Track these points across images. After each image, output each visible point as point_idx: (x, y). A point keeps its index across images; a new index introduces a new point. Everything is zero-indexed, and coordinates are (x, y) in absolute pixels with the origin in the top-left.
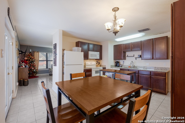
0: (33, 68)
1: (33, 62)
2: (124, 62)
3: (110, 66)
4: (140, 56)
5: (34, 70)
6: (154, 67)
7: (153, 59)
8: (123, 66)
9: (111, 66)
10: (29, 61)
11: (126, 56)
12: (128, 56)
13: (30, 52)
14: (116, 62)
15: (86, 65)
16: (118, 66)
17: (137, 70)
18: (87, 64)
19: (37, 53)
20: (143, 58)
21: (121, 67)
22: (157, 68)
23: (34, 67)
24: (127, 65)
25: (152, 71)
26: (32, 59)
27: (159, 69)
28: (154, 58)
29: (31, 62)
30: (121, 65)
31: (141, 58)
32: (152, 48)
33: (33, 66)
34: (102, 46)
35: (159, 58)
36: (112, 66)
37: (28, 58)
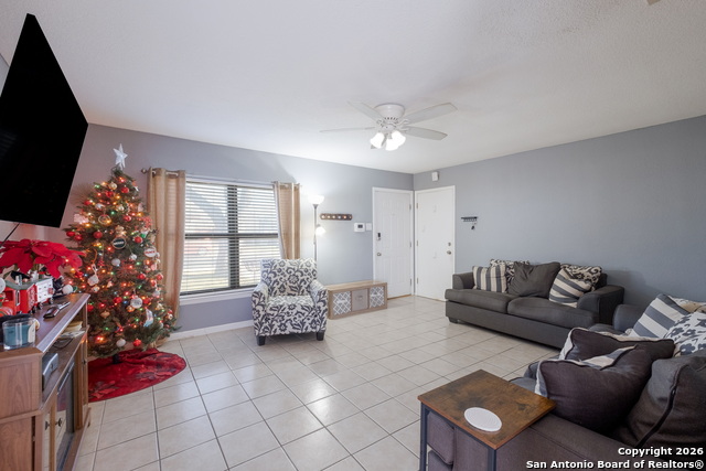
0: (136, 303)
1: (136, 246)
5: (144, 318)
10: (108, 239)
13: (118, 173)
19: (173, 183)
23: (147, 288)
26: (131, 225)
29: (123, 252)
33: (140, 281)
37: (98, 213)
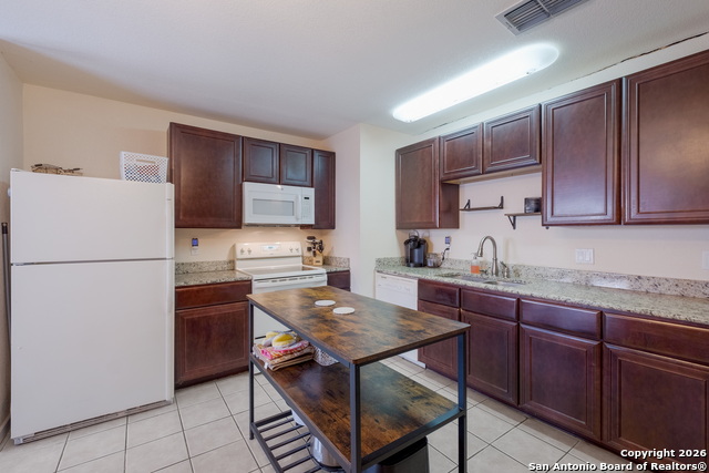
2: (448, 240)
3: (373, 265)
4: (537, 206)
6: (628, 278)
7: (619, 222)
8: (445, 265)
9: (379, 261)
11: (462, 205)
12: (468, 208)
14: (407, 243)
15: (239, 256)
16: (416, 260)
17: (511, 295)
18: (246, 255)
20: (550, 219)
21: (437, 266)
22: (646, 286)
24: (464, 258)
25: (612, 311)
27: (661, 289)
28: (631, 212)
30: (436, 255)
31: (538, 219)
32: (612, 143)
34: (334, 154)
35: (664, 217)
36: (382, 266)
